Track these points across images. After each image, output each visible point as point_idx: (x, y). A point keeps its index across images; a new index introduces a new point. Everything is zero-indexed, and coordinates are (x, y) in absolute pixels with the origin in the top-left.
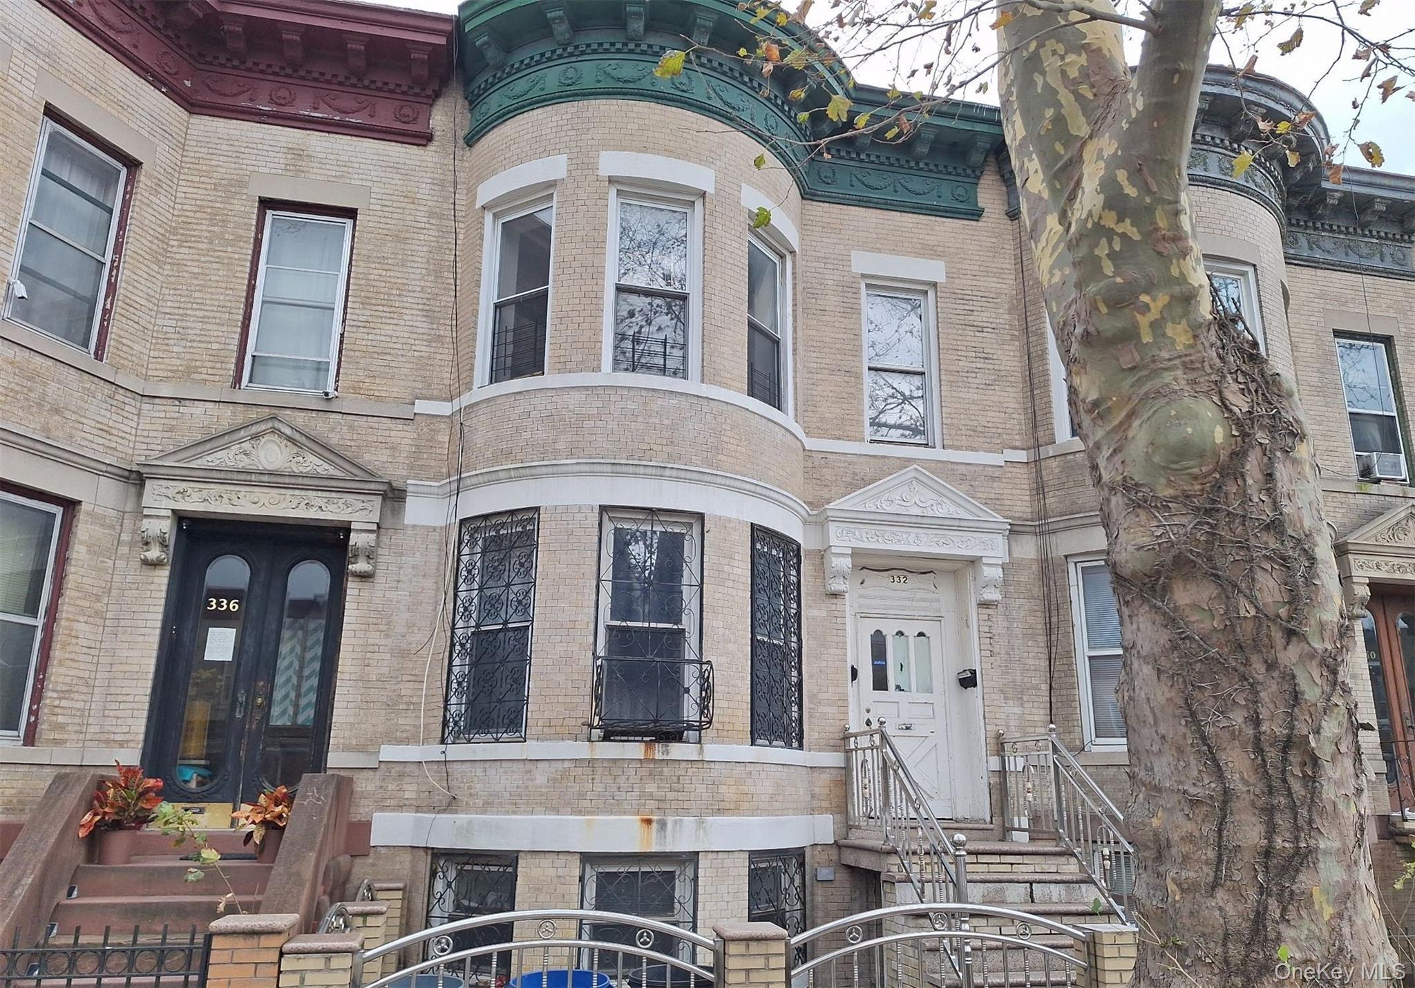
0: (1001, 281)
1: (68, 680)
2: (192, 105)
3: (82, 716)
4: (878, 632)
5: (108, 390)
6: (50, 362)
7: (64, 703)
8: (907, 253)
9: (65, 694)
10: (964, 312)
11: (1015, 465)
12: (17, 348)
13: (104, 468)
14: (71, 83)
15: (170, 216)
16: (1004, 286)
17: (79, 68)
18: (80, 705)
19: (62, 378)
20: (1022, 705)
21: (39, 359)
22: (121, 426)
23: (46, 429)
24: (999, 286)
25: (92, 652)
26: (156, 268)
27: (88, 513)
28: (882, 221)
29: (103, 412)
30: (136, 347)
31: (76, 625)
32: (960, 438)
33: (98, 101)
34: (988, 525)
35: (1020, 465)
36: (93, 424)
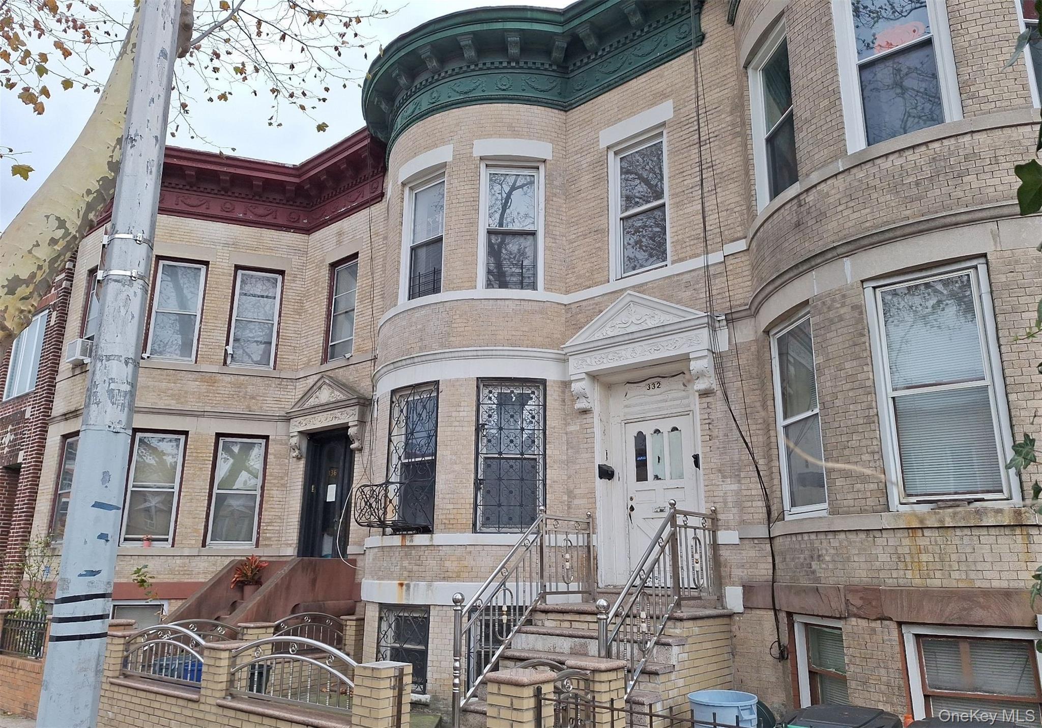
0: (723, 88)
1: (270, 517)
2: (308, 231)
3: (279, 533)
4: (640, 433)
5: (278, 382)
6: (248, 377)
7: (269, 528)
8: (643, 109)
9: (269, 523)
10: (689, 135)
11: (737, 256)
12: (231, 376)
13: (277, 418)
14: (245, 251)
15: (303, 289)
16: (726, 91)
17: (249, 242)
18: (277, 528)
19: (254, 383)
20: (739, 482)
21: (242, 378)
22: (286, 397)
23: (249, 407)
24: (721, 93)
25: (281, 503)
26: (298, 317)
27: (273, 440)
28: (621, 95)
29: (276, 392)
30: (290, 357)
31: (272, 492)
32: (684, 250)
33: (260, 253)
34: (693, 323)
35: (742, 254)
36: (272, 399)
